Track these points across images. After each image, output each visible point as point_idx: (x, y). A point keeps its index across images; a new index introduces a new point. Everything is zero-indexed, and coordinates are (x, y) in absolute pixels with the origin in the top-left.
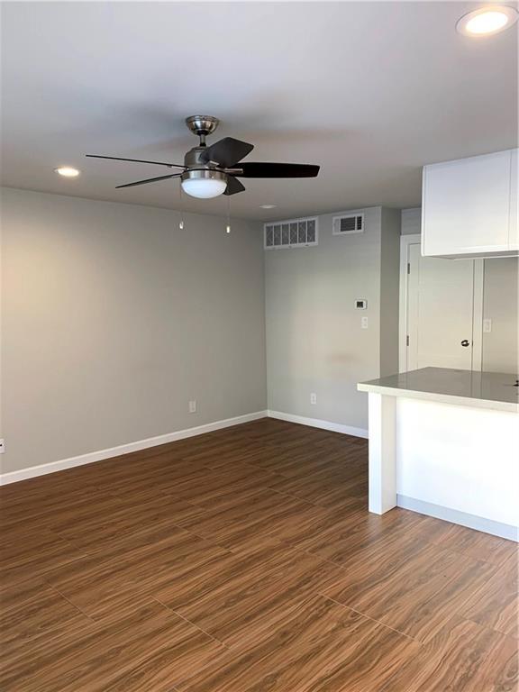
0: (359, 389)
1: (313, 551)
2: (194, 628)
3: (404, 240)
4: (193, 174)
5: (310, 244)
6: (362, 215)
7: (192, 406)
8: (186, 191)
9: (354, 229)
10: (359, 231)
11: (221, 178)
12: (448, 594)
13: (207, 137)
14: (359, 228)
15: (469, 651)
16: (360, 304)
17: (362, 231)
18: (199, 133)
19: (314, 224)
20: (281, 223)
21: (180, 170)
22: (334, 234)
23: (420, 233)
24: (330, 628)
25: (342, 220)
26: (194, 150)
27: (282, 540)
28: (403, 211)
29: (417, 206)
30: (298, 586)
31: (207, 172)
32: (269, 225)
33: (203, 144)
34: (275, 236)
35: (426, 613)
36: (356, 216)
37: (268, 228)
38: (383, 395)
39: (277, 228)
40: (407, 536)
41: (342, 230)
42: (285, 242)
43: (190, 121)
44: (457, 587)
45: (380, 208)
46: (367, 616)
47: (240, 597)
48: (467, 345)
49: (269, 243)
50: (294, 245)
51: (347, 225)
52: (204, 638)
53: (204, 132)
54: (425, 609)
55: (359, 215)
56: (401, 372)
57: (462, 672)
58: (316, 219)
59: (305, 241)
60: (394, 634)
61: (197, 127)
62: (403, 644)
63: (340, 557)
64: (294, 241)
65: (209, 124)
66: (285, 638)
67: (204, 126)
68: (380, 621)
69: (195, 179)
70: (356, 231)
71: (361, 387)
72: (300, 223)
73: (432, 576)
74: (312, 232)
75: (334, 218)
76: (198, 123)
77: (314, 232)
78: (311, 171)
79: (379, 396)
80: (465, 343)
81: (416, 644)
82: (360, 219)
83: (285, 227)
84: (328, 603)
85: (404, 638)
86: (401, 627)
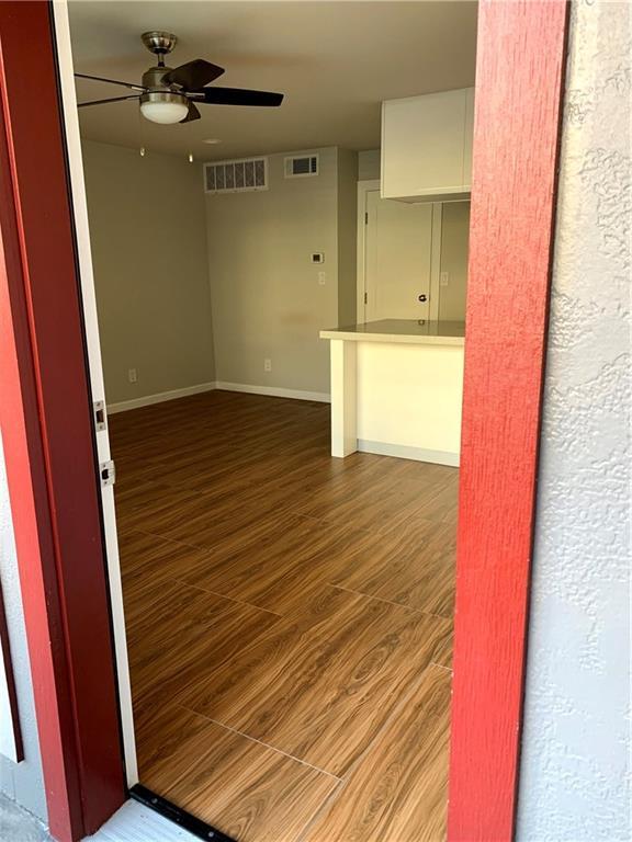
0: (321, 336)
1: (281, 487)
2: (181, 544)
3: (362, 187)
4: (153, 96)
5: (260, 188)
6: (317, 156)
7: (132, 376)
8: (145, 114)
9: (308, 172)
10: (314, 174)
11: (183, 102)
12: (405, 505)
13: (165, 56)
14: (314, 171)
15: (421, 536)
16: (316, 258)
17: (317, 174)
18: (157, 52)
19: (263, 166)
20: (224, 163)
21: (138, 91)
22: (286, 177)
23: (379, 178)
24: (304, 532)
25: (295, 161)
26: (153, 70)
27: (251, 481)
28: (360, 154)
29: (376, 148)
30: (272, 510)
31: (168, 95)
32: (209, 164)
33: (161, 64)
34: (216, 178)
35: (386, 517)
36: (310, 156)
37: (209, 169)
38: (345, 341)
39: (219, 168)
40: (367, 472)
41: (295, 173)
42: (230, 185)
43: (146, 37)
44: (413, 499)
45: (336, 148)
46: (336, 522)
47: (216, 522)
48: (424, 300)
49: (210, 187)
50: (241, 190)
51: (300, 167)
52: (190, 549)
53: (161, 50)
54: (386, 515)
55: (313, 156)
56: (358, 322)
57: (416, 547)
58: (265, 159)
59: (252, 185)
60: (360, 531)
61: (154, 44)
62: (367, 537)
63: (308, 488)
64: (240, 184)
65: (167, 42)
66: (265, 542)
67: (162, 44)
68: (347, 525)
69: (155, 102)
70: (310, 174)
71: (323, 335)
72: (246, 164)
73: (391, 495)
74: (260, 174)
75: (285, 159)
76: (156, 40)
77: (263, 173)
78: (273, 99)
79: (341, 342)
80: (422, 298)
81: (379, 536)
82: (314, 160)
83: (229, 167)
84: (301, 518)
85: (369, 533)
86: (366, 527)
